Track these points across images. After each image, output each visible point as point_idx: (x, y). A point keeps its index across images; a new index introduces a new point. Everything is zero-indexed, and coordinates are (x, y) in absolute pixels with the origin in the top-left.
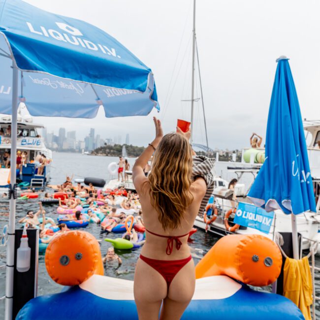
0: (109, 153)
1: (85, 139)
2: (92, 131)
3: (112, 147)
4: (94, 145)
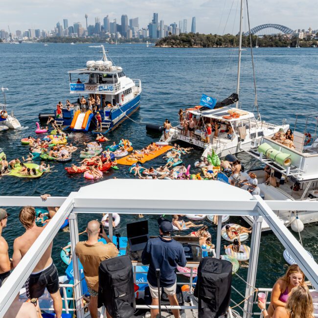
0: (174, 44)
1: (148, 26)
2: (155, 16)
3: (177, 36)
4: (158, 33)
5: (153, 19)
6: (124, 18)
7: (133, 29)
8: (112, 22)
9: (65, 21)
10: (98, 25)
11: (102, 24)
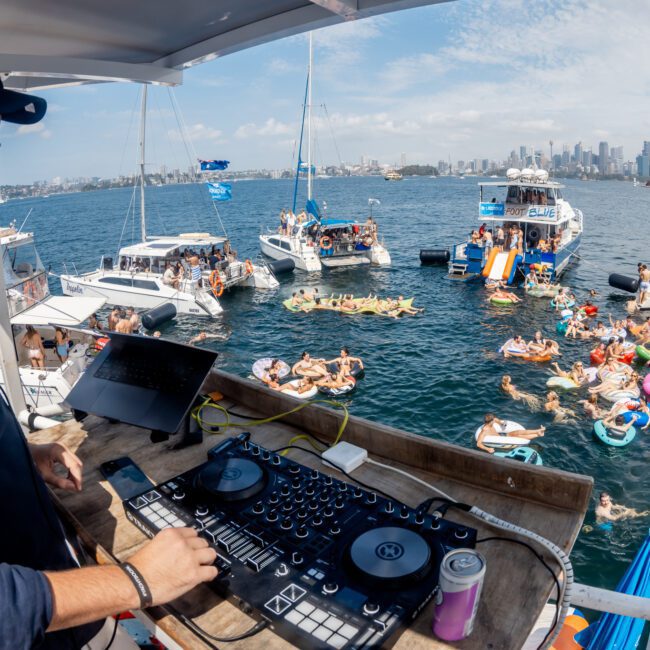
1: (637, 159)
2: (647, 145)
5: (642, 149)
6: (603, 145)
7: (615, 162)
8: (587, 150)
9: (523, 149)
10: (566, 153)
11: (572, 152)
